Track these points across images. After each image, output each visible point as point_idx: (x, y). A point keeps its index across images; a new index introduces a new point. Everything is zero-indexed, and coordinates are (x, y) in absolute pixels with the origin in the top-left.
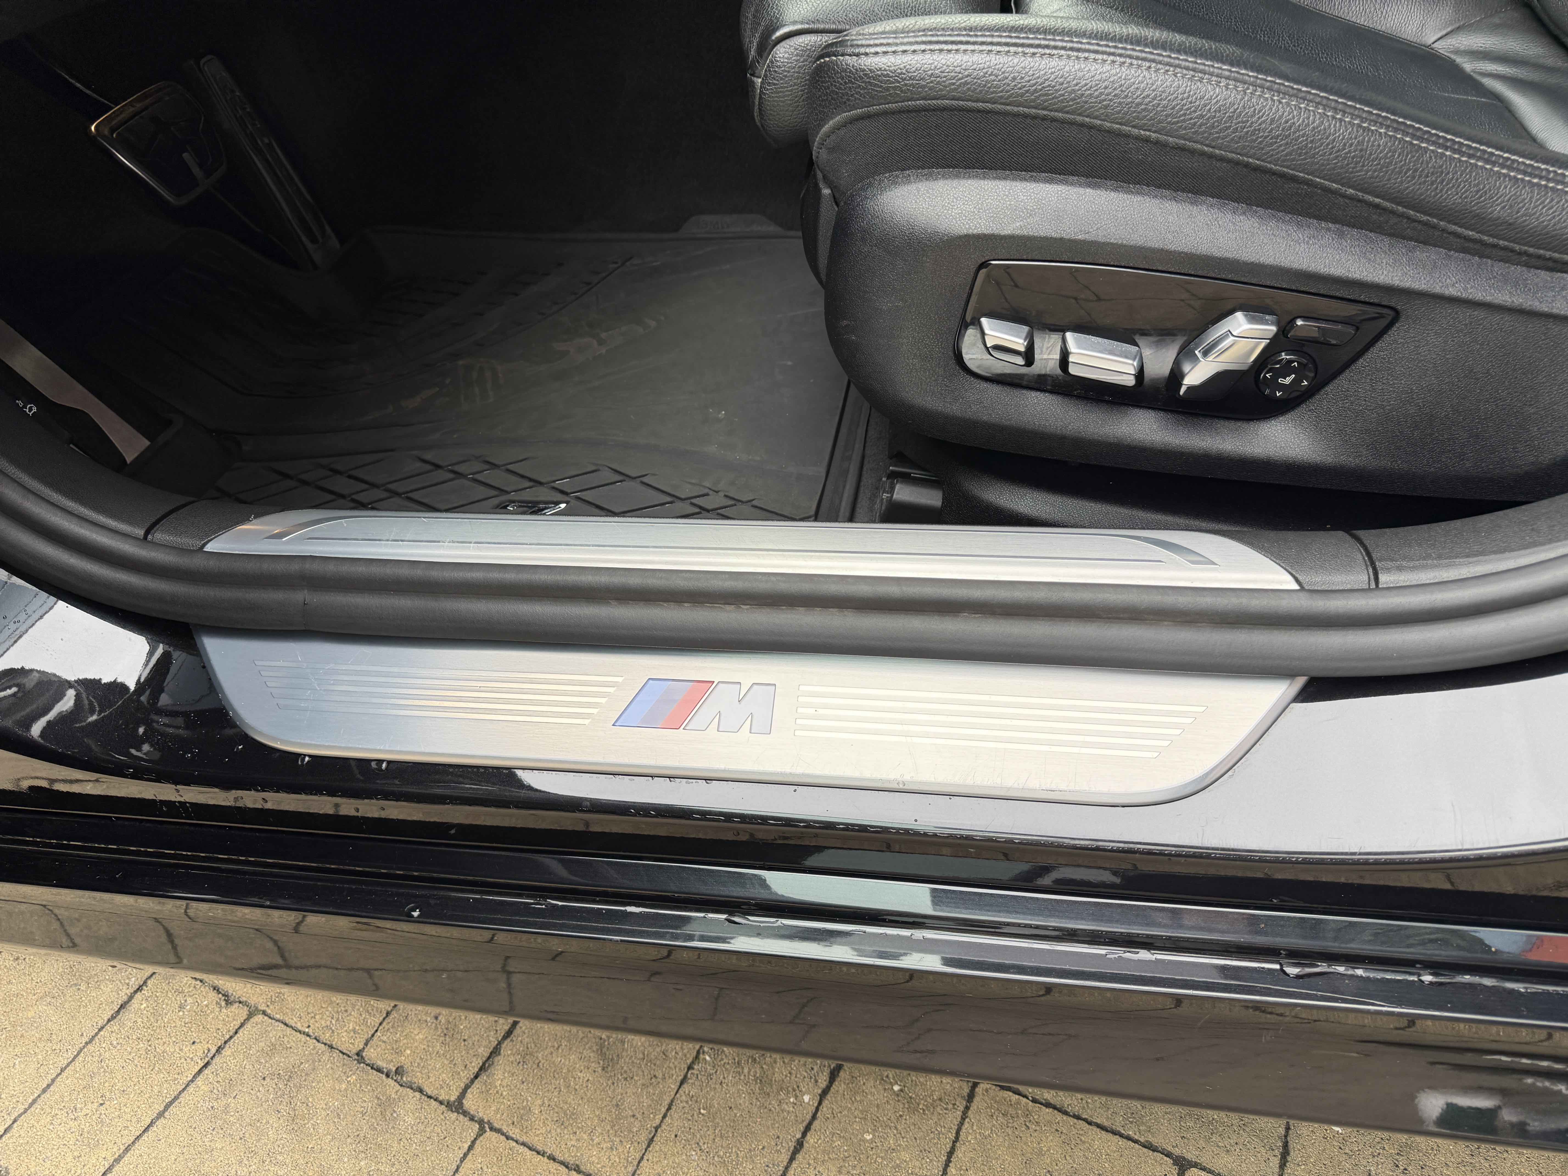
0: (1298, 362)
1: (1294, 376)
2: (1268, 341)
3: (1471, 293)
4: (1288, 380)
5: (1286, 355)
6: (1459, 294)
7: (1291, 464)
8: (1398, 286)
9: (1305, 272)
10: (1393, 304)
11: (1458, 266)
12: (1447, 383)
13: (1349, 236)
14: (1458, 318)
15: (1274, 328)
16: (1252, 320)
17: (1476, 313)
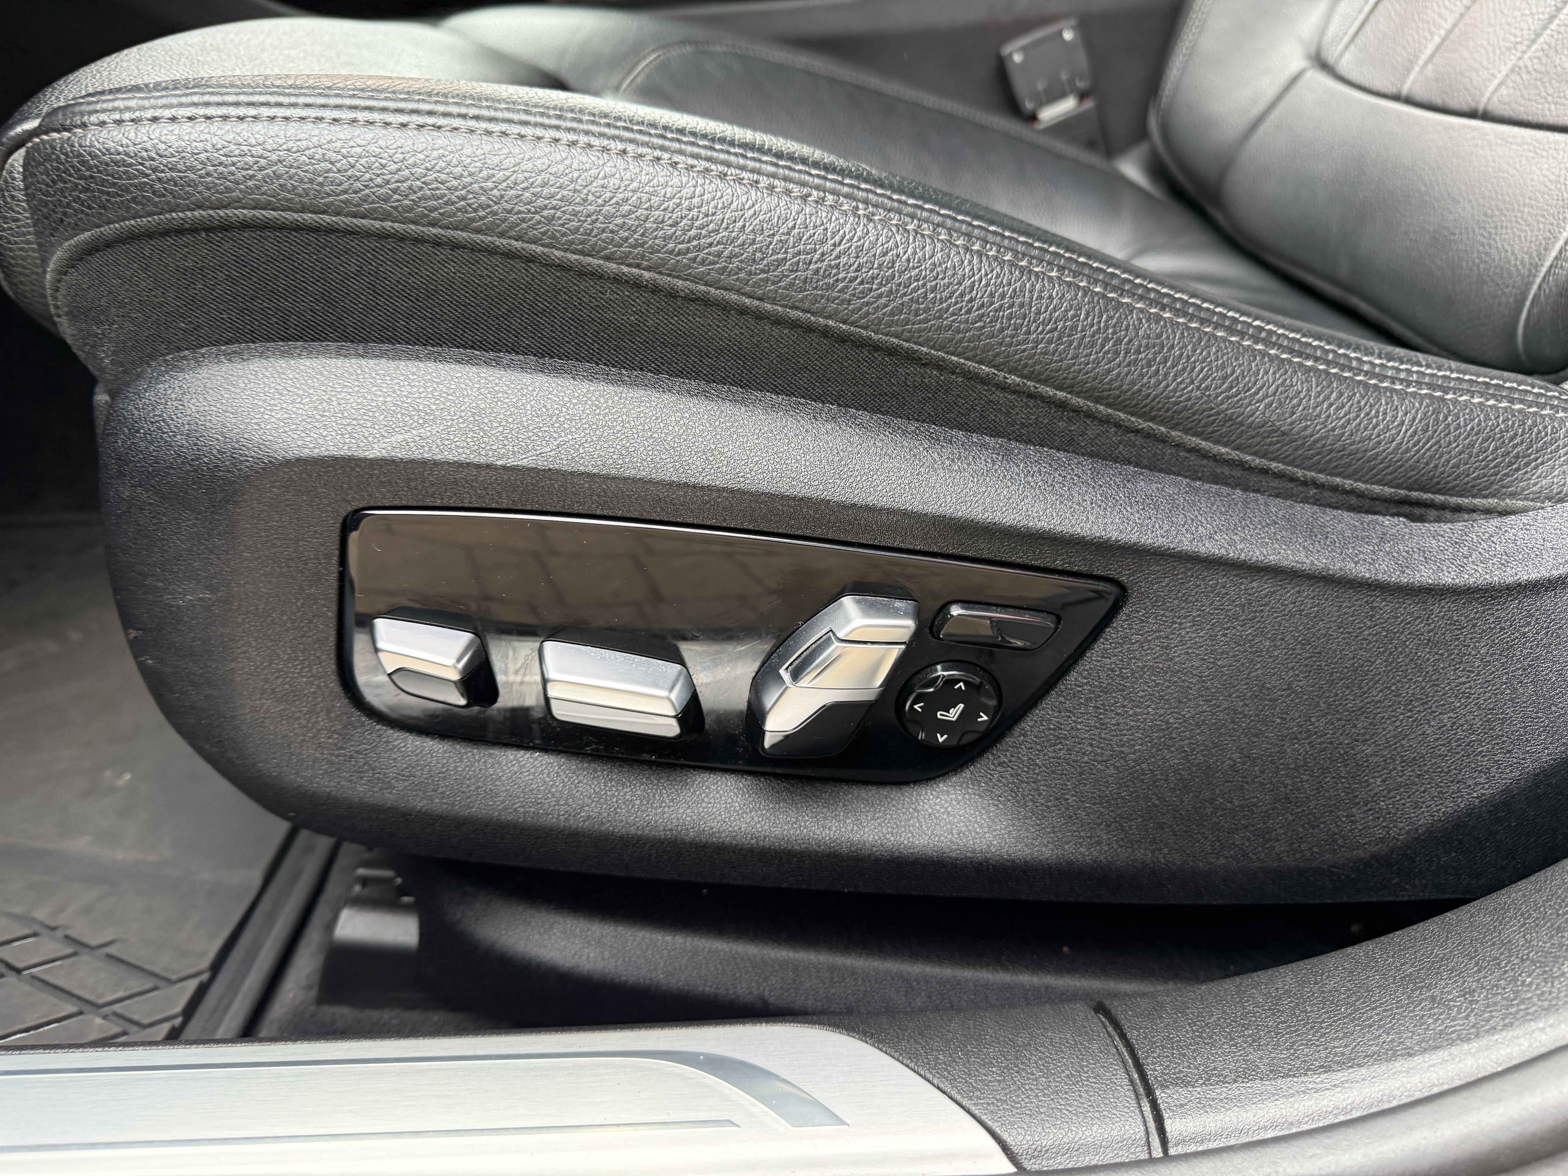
0: (965, 683)
1: (961, 706)
2: (903, 647)
3: (1242, 550)
4: (954, 714)
5: (943, 670)
6: (1223, 551)
7: (981, 864)
8: (1117, 541)
9: (951, 518)
10: (1112, 574)
11: (1213, 505)
12: (1226, 709)
13: (1021, 456)
14: (1227, 594)
15: (910, 624)
16: (870, 610)
17: (1255, 584)
